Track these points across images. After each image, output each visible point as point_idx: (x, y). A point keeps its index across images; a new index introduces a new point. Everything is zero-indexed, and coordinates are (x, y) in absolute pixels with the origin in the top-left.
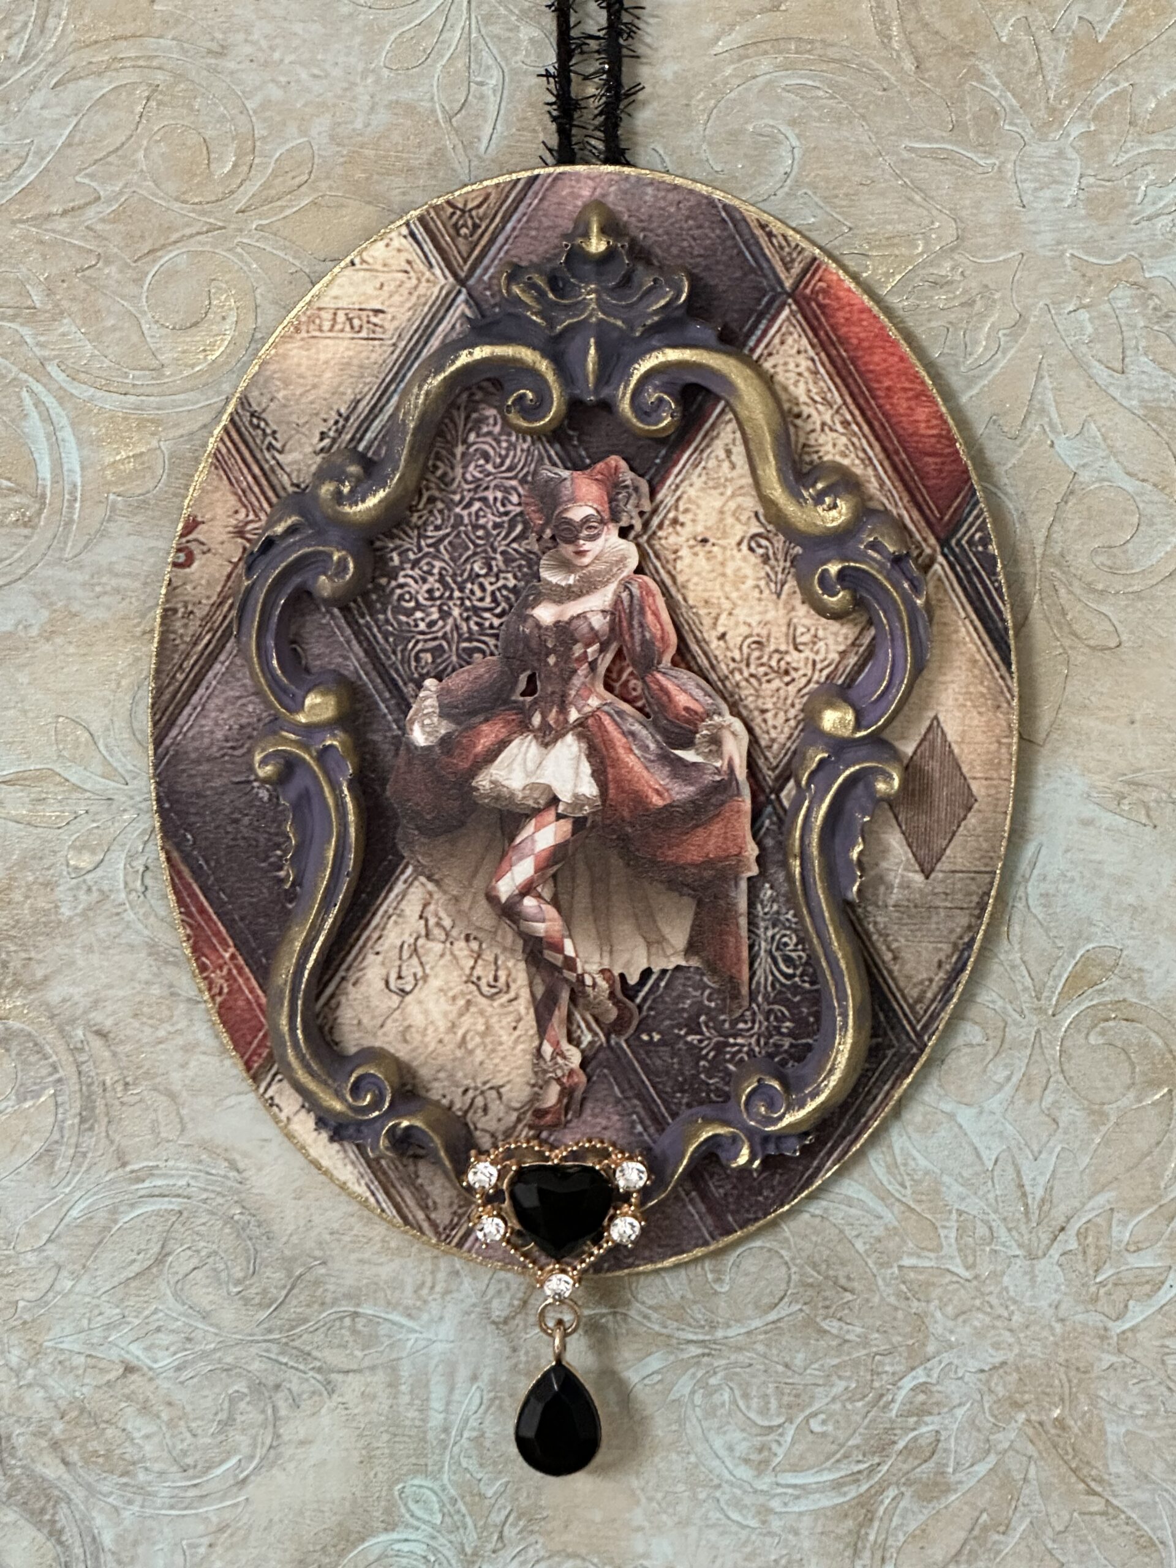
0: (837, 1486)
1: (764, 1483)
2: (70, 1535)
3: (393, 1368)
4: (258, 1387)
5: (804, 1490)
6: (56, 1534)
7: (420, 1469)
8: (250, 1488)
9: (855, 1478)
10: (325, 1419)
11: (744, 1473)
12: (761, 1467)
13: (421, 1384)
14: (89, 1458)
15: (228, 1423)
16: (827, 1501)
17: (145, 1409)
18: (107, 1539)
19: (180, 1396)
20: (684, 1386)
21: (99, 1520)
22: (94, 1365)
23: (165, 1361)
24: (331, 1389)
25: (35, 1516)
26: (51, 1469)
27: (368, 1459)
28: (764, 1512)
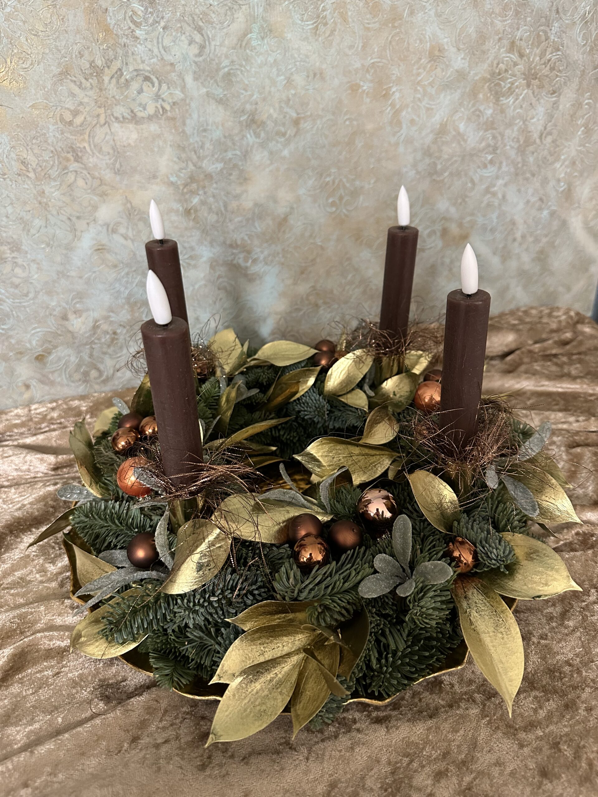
0: (313, 24)
1: (303, 24)
2: (205, 35)
3: (249, 4)
4: (230, 8)
5: (308, 25)
6: (202, 35)
7: (255, 23)
8: (231, 27)
9: (315, 23)
10: (240, 14)
11: (300, 22)
12: (302, 21)
13: (254, 7)
14: (206, 21)
15: (226, 15)
16: (311, 27)
17: (214, 12)
18: (210, 36)
19: (219, 10)
20: (291, 7)
21: (209, 32)
22: (205, 4)
23: (216, 3)
24: (241, 8)
25: (199, 32)
26: (201, 24)
27: (247, 21)
28: (303, 29)
